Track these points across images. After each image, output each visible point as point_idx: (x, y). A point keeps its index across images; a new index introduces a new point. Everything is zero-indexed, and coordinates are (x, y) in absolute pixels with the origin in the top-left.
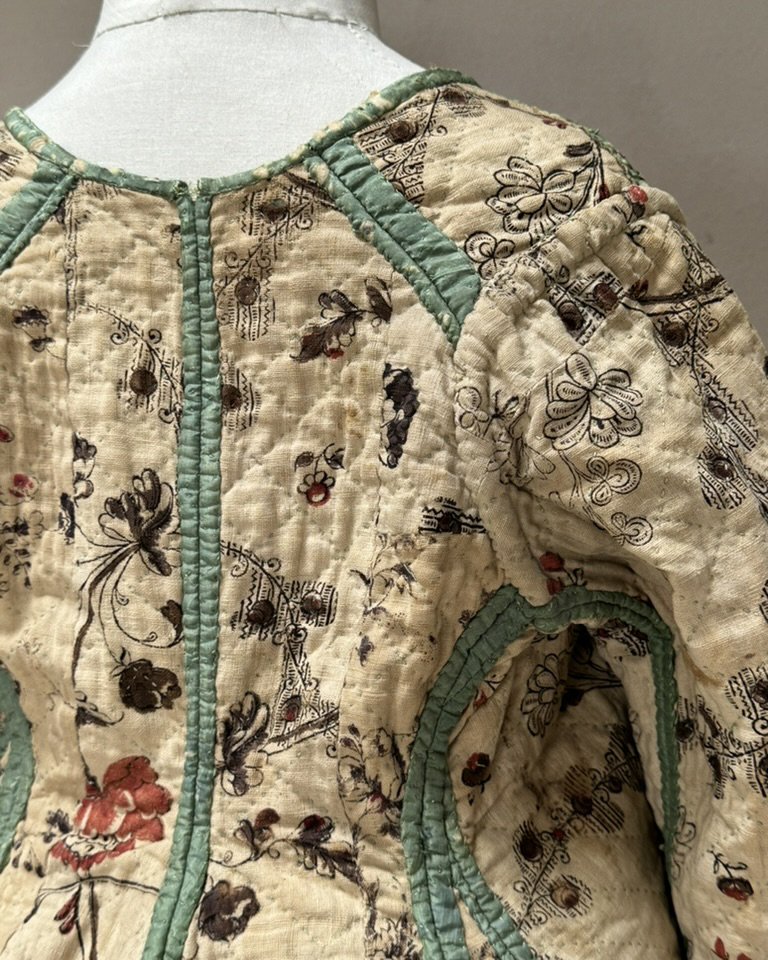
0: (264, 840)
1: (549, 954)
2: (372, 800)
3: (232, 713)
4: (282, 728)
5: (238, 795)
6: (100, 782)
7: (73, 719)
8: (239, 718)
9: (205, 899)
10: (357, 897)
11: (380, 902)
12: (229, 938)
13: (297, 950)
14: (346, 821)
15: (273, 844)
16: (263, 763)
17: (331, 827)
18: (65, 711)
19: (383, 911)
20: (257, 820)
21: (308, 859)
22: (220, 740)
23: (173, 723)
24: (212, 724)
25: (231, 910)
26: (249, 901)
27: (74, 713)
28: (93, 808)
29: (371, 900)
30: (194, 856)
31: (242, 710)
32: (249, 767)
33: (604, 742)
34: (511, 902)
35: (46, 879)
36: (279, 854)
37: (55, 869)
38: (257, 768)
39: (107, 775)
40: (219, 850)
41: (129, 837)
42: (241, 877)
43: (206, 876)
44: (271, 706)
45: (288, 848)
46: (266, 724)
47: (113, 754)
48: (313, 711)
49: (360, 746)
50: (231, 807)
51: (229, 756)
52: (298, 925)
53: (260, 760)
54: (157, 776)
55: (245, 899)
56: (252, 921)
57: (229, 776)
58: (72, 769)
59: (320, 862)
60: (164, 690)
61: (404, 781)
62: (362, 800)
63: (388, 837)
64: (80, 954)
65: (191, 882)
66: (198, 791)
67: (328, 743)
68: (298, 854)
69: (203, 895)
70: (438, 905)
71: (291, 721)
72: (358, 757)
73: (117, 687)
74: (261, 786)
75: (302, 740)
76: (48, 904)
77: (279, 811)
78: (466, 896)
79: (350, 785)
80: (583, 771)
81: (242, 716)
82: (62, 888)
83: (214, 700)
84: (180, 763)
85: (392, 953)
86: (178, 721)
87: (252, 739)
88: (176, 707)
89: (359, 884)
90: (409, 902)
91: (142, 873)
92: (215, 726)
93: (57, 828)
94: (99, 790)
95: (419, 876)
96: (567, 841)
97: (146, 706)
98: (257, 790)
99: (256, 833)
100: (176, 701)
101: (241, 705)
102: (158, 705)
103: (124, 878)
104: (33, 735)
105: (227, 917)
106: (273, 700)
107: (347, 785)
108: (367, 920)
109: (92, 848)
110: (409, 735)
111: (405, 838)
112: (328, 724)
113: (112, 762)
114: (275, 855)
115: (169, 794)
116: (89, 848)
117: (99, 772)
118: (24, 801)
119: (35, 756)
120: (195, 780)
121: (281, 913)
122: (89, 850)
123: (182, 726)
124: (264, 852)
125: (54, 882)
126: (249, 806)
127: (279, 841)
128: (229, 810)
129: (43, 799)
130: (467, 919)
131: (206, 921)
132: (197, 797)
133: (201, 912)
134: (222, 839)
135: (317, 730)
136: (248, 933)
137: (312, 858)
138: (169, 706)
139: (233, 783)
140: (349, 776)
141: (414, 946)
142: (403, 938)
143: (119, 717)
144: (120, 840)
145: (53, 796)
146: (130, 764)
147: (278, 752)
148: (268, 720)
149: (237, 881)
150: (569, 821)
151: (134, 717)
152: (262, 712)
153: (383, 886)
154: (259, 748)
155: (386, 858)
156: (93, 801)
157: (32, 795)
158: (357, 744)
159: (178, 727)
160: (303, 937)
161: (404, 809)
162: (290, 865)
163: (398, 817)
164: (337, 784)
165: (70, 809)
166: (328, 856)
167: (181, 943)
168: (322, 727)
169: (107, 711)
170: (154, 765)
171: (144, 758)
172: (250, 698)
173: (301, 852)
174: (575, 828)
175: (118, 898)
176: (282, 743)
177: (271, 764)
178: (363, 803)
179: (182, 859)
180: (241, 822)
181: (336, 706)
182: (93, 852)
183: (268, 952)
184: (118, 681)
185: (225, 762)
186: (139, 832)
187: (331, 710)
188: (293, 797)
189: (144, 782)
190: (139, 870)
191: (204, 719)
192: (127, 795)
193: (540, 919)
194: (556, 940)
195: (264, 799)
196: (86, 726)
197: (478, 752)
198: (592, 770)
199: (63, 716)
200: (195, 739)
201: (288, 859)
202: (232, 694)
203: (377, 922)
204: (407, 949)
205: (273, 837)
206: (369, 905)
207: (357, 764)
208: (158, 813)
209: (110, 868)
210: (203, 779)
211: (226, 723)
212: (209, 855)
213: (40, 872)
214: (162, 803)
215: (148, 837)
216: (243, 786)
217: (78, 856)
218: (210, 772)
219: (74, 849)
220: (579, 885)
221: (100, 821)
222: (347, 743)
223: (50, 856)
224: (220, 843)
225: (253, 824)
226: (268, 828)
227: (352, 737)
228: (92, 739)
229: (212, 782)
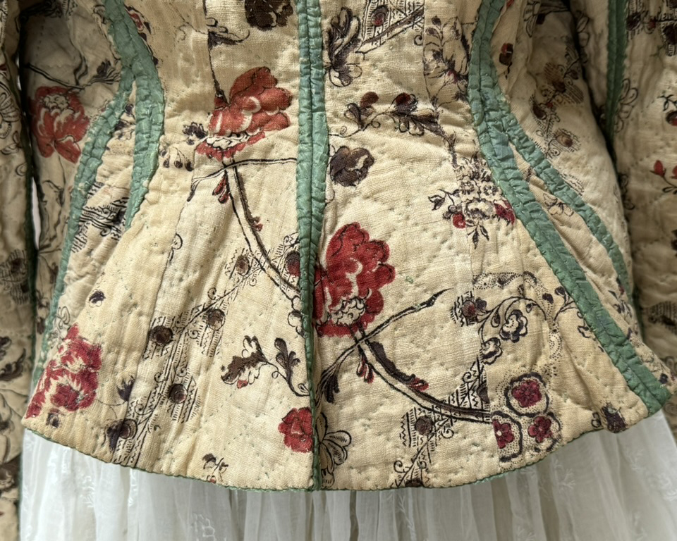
0: (368, 115)
1: (566, 173)
2: (449, 75)
3: (332, 26)
4: (373, 32)
5: (344, 86)
6: (227, 95)
7: (206, 42)
8: (338, 28)
9: (332, 160)
10: (440, 146)
11: (457, 147)
12: (355, 183)
13: (409, 182)
14: (427, 95)
15: (375, 117)
16: (360, 60)
17: (415, 101)
18: (197, 37)
19: (460, 152)
20: (361, 102)
21: (402, 125)
22: (326, 46)
23: (287, 37)
24: (319, 34)
25: (354, 164)
26: (366, 156)
27: (206, 37)
28: (223, 115)
29: (451, 146)
30: (316, 133)
31: (339, 22)
32: (350, 64)
33: (562, 47)
34: (539, 142)
35: (196, 170)
36: (380, 124)
37: (202, 162)
38: (356, 64)
39: (234, 87)
40: (336, 126)
41: (258, 130)
42: (356, 143)
43: (329, 145)
44: (360, 17)
45: (387, 119)
46: (358, 32)
47: (241, 67)
48: (399, 13)
49: (442, 32)
50: (339, 95)
51: (333, 58)
52: (404, 168)
53: (358, 58)
54: (276, 81)
55: (363, 155)
56: (371, 170)
57: (334, 74)
58: (204, 86)
59: (412, 125)
60: (280, 10)
61: (468, 60)
62: (441, 76)
63: (460, 101)
64: (235, 217)
65: (319, 151)
66: (314, 86)
67: (416, 34)
68: (395, 122)
69: (330, 158)
70: (497, 144)
71: (379, 26)
72: (438, 42)
73: (243, 9)
74: (361, 77)
75: (393, 37)
76: (203, 187)
77: (378, 92)
78: (514, 138)
79: (433, 65)
80: (554, 66)
81: (340, 27)
82: (210, 175)
83: (318, 15)
84: (297, 67)
85: (474, 177)
86: (291, 35)
87: (349, 44)
88: (289, 23)
89: (442, 136)
90: (478, 144)
91: (277, 152)
92: (321, 36)
93: (194, 135)
94: (226, 102)
95: (483, 126)
96: (555, 109)
97: (266, 26)
98: (359, 80)
99: (362, 111)
100: (289, 18)
101: (339, 18)
102: (273, 25)
103: (263, 158)
104: (159, 70)
105: (352, 169)
106: (362, 13)
107: (431, 65)
108: (451, 159)
109: (231, 142)
110: (472, 24)
111: (472, 100)
112: (414, 20)
113: (238, 75)
114: (377, 125)
115: (289, 93)
116: (228, 142)
117: (226, 87)
118: (161, 121)
119: (163, 86)
120: (310, 78)
121: (391, 161)
122: (229, 144)
123: (294, 39)
124: (368, 125)
125: (202, 173)
126: (355, 93)
127: (379, 114)
128: (337, 98)
129: (176, 118)
130: (515, 152)
131: (336, 175)
132: (313, 91)
133: (331, 169)
134: (336, 119)
135: (406, 26)
136: (369, 178)
137: (405, 123)
138: (283, 24)
139: (339, 78)
140: (432, 58)
141: (486, 172)
142: (478, 168)
143: (246, 35)
144: (250, 134)
145: (186, 113)
146: (254, 74)
147: (373, 49)
148: (359, 28)
149: (353, 146)
150: (554, 97)
151: (258, 34)
152: (354, 23)
153: (459, 136)
154: (356, 50)
155: (458, 117)
156: (221, 110)
157: (166, 115)
158: (439, 31)
159: (291, 40)
160: (410, 174)
161: (470, 80)
162: (389, 131)
163: (466, 87)
164: (423, 65)
165: (203, 120)
166: (417, 120)
167: (323, 189)
168: (410, 22)
169: (236, 30)
170: (274, 73)
171: (265, 68)
172: (345, 13)
173: (397, 120)
174: (558, 101)
175: (260, 173)
176: (374, 43)
177: (368, 60)
178: (442, 78)
179: (308, 136)
180: (348, 105)
181: (422, 3)
182: (232, 145)
183: (388, 186)
184: (244, 5)
185: (331, 63)
186: (267, 125)
187: (416, 8)
188: (388, 81)
189: (265, 88)
190: (274, 150)
191: (312, 31)
192: (253, 99)
193: (556, 153)
194: (567, 165)
195: (365, 86)
196: (218, 46)
197: (507, 43)
198: (559, 65)
199: (196, 42)
200: (306, 47)
201: (387, 127)
202: (333, 9)
203: (457, 160)
204: (482, 174)
205: (375, 112)
206: (450, 150)
207: (437, 49)
208: (280, 109)
209: (250, 153)
210: (317, 77)
211: (329, 32)
212: (329, 131)
213: (189, 167)
214: (284, 100)
215: (275, 127)
216: (348, 78)
217: (221, 149)
218: (321, 71)
219: (215, 145)
220: (569, 134)
221: (233, 123)
222: (431, 31)
223: (197, 153)
224: (335, 122)
225: (359, 105)
226: (370, 107)
227: (435, 27)
228: (223, 57)
229: (323, 79)
